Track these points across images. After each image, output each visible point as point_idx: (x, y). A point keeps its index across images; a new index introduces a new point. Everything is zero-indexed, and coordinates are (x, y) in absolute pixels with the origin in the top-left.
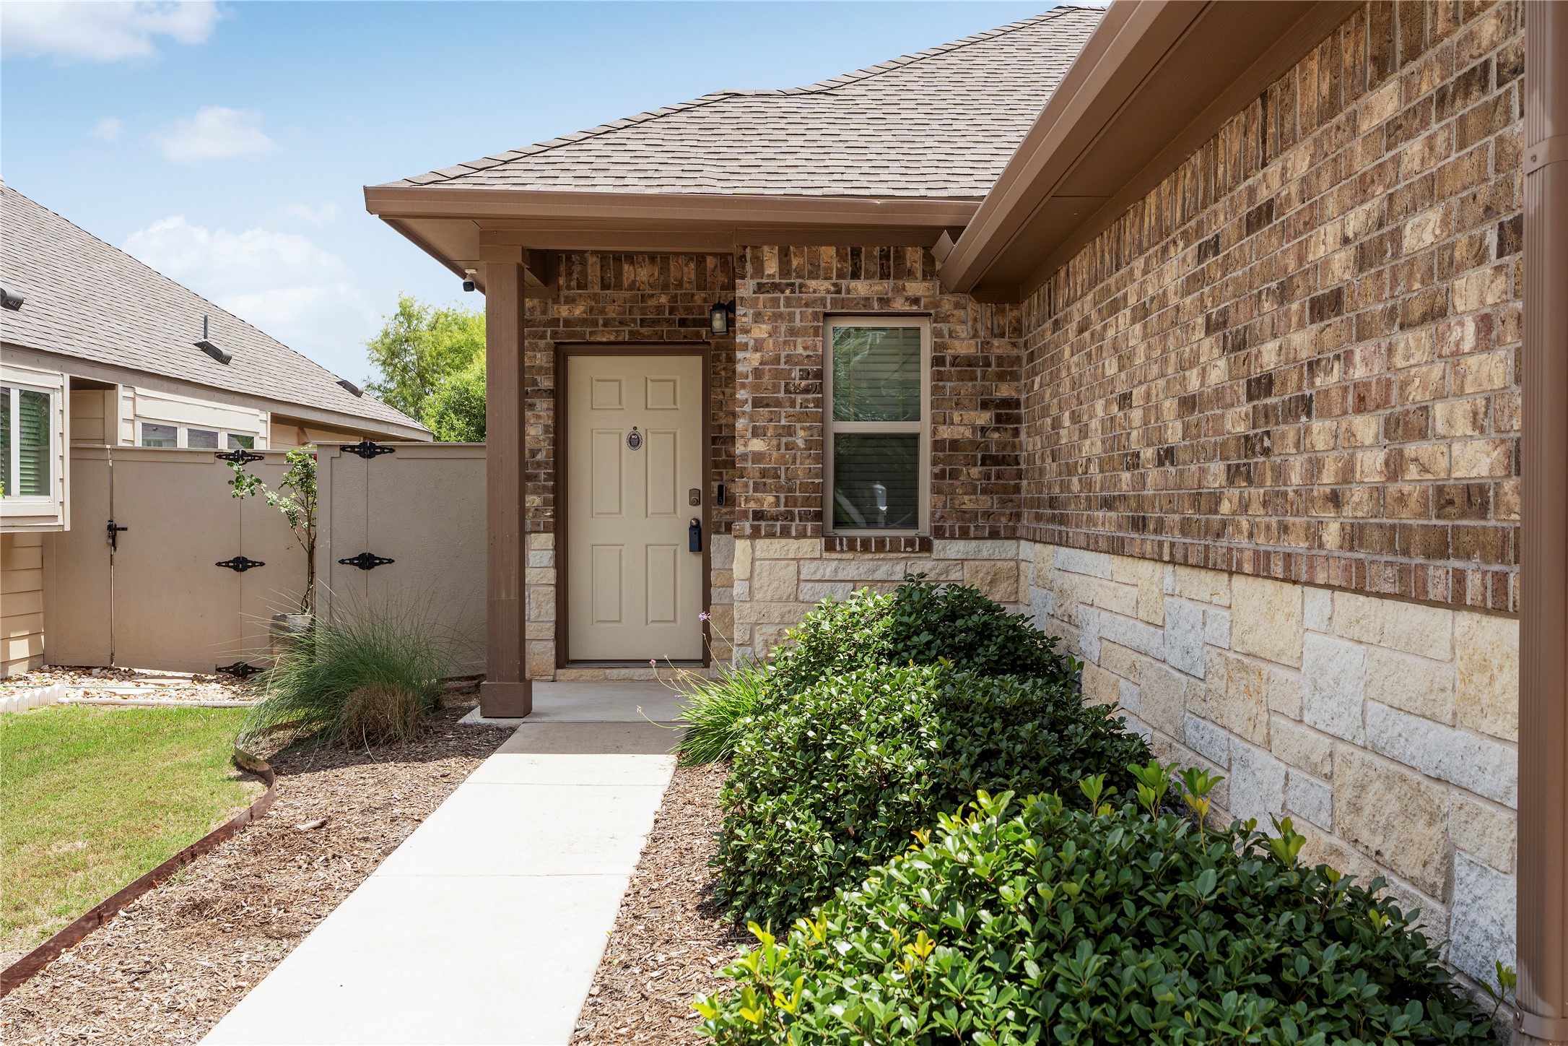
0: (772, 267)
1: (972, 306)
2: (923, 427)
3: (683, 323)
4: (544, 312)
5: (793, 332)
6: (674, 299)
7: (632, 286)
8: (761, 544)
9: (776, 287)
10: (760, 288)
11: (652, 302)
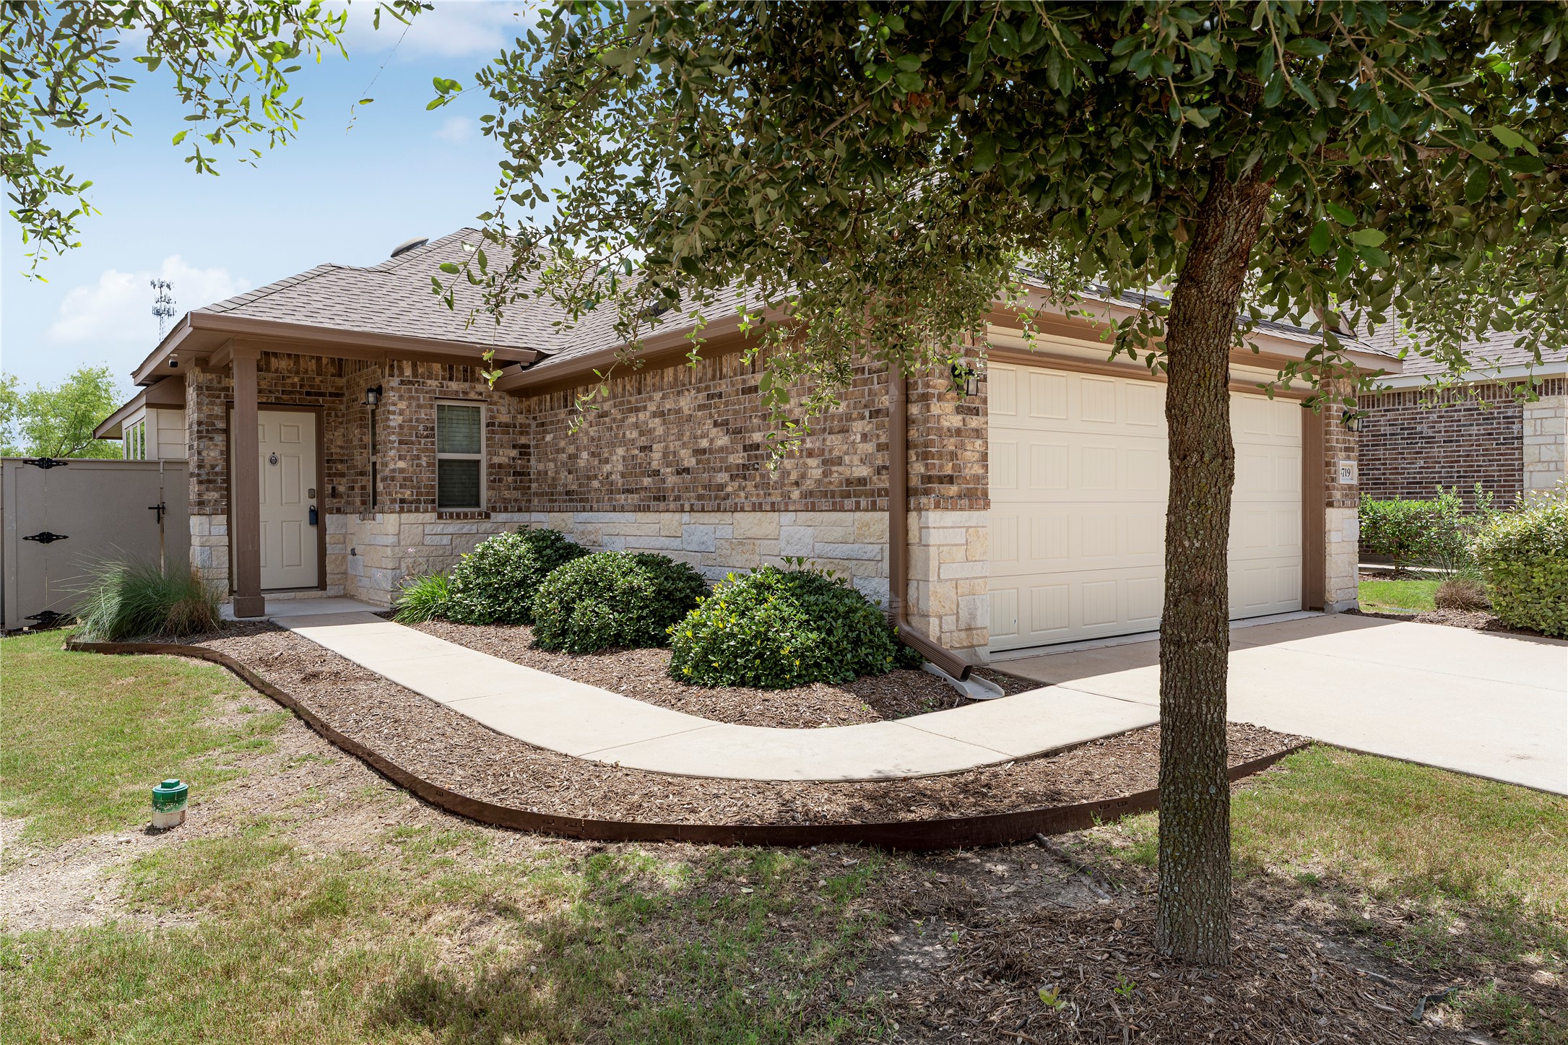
0: (408, 372)
1: (507, 398)
2: (483, 457)
3: (308, 394)
4: (219, 382)
5: (419, 406)
6: (302, 379)
7: (276, 371)
8: (404, 515)
9: (410, 382)
10: (402, 382)
11: (289, 381)
